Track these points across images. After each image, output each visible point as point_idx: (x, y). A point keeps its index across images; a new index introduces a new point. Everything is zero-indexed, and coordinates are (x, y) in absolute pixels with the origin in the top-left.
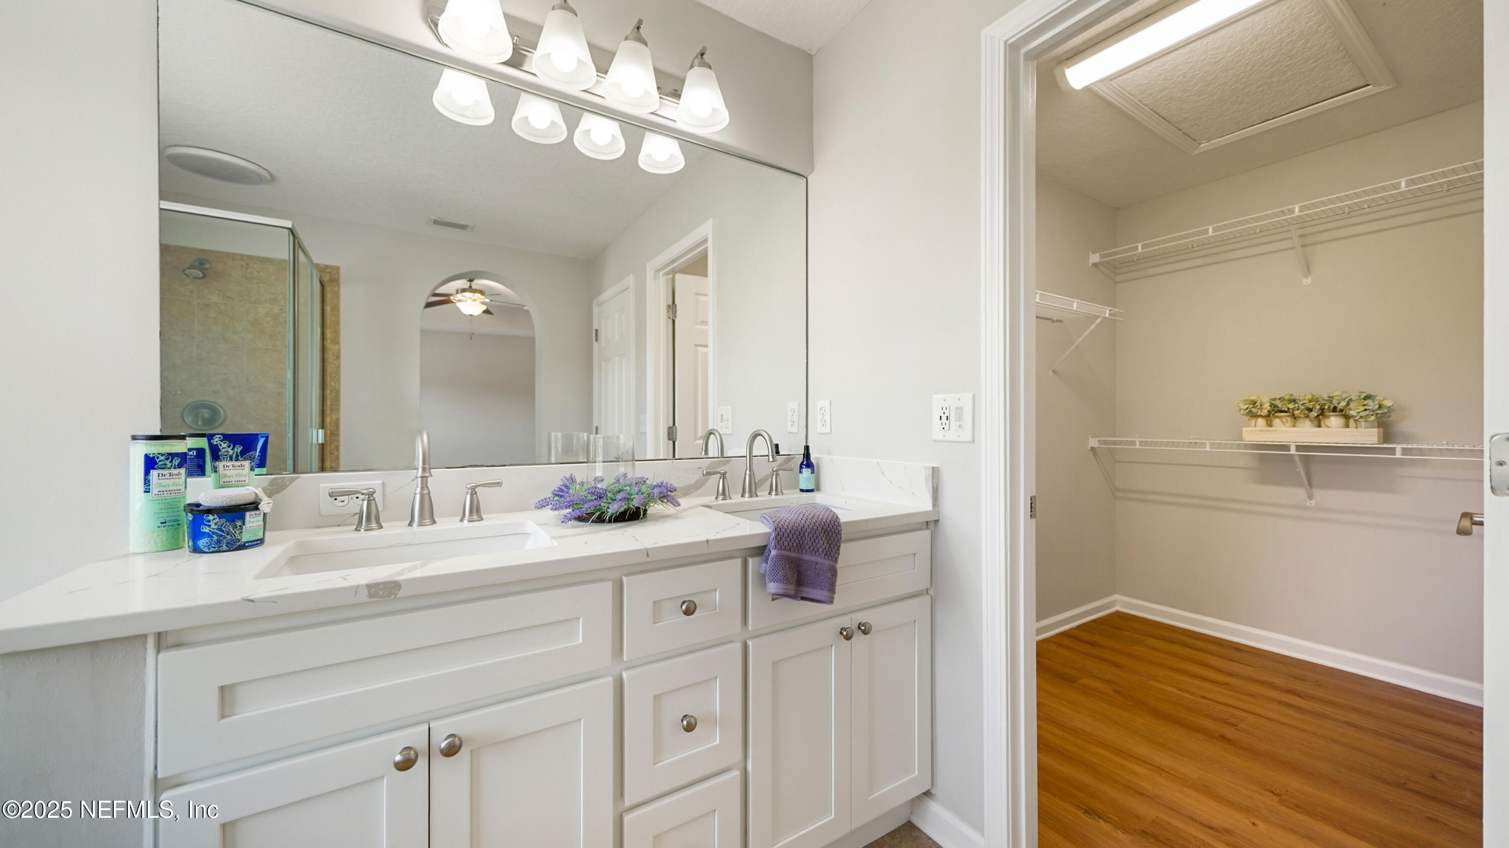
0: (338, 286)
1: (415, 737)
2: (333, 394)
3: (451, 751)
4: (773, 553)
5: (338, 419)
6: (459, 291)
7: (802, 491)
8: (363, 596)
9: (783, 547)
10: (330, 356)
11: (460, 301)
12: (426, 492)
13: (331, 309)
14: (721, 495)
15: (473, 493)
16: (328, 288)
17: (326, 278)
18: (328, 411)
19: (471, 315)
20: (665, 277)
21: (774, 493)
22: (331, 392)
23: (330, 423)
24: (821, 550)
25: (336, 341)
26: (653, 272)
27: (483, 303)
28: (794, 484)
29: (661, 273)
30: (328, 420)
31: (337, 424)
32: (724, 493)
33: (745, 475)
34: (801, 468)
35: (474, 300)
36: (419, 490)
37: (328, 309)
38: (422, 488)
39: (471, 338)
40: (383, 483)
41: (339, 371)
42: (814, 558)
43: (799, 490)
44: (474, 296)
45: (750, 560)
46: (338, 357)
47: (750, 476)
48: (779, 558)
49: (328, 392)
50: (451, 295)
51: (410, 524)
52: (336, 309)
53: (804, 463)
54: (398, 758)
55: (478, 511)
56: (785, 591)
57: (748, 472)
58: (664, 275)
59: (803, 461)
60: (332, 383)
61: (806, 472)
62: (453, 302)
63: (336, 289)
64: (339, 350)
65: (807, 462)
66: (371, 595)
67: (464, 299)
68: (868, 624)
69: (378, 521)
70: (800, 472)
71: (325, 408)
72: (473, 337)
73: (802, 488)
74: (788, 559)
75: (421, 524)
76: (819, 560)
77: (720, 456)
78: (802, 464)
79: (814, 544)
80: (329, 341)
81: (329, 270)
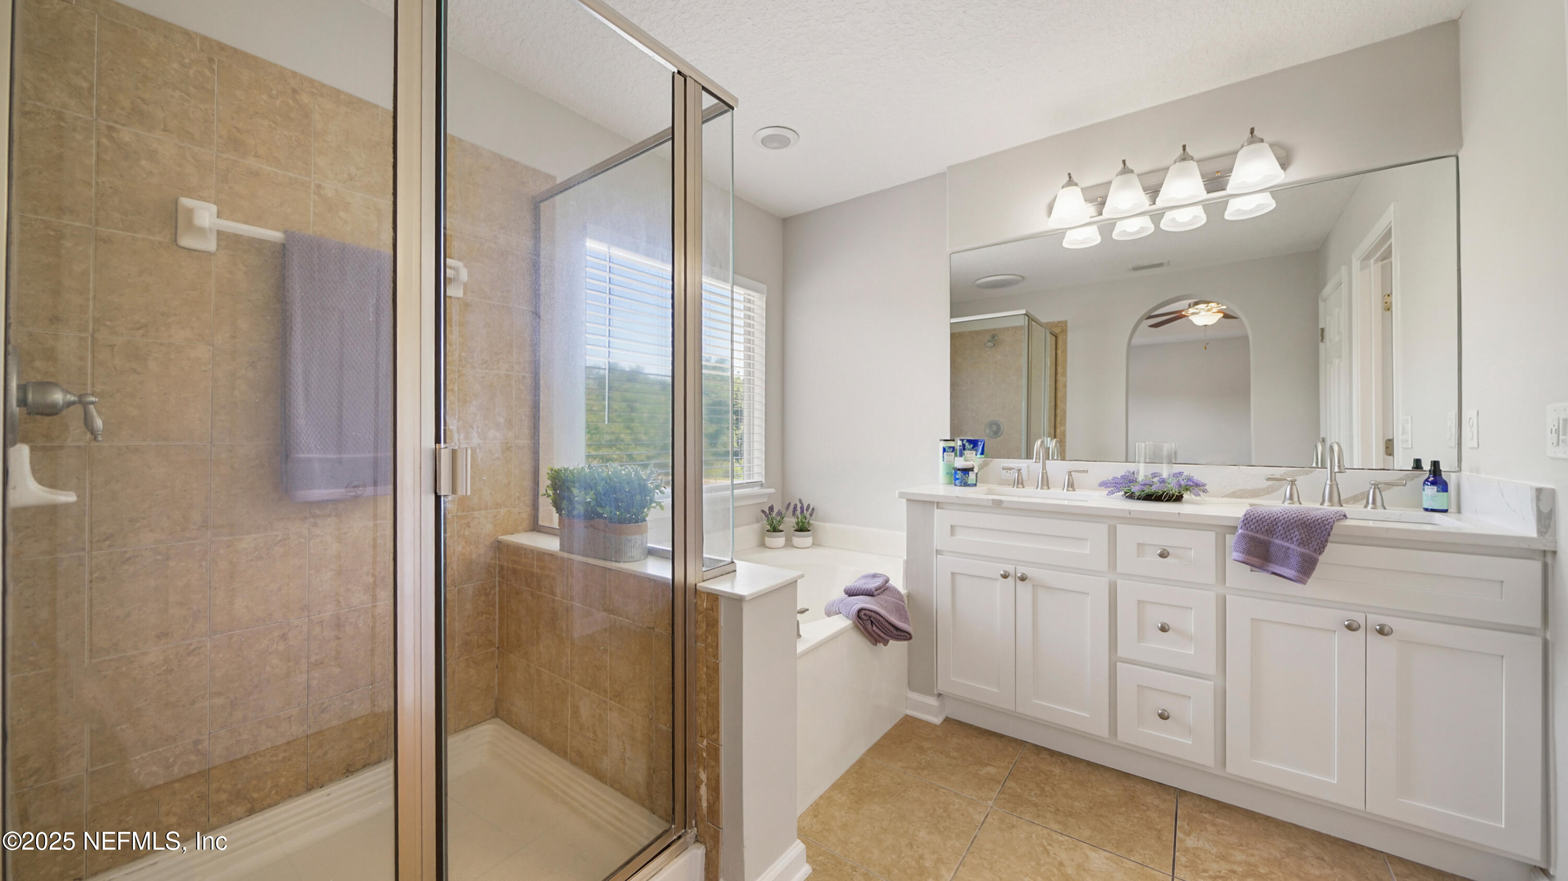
0: (1066, 334)
1: (1008, 567)
2: (1062, 412)
3: (1023, 579)
4: (1240, 531)
5: (1065, 431)
6: (1192, 305)
7: (1426, 510)
8: (990, 504)
9: (1249, 528)
10: (1060, 385)
11: (1193, 314)
12: (1045, 471)
13: (1062, 352)
14: (1288, 500)
15: (1070, 473)
16: (1060, 338)
17: (1057, 331)
18: (1058, 425)
19: (1205, 325)
20: (1380, 264)
21: (1370, 505)
22: (1061, 411)
23: (1060, 433)
25: (1064, 375)
26: (1359, 262)
27: (1219, 312)
28: (1408, 501)
29: (1372, 261)
30: (1058, 431)
31: (1064, 434)
32: (1291, 498)
33: (1326, 484)
34: (1424, 483)
35: (1208, 310)
36: (1041, 470)
37: (1059, 352)
38: (1043, 470)
39: (1206, 348)
41: (1066, 396)
42: (1286, 544)
43: (1422, 509)
44: (1207, 306)
45: (1227, 535)
46: (1065, 386)
47: (1331, 486)
48: (1243, 536)
49: (1058, 411)
50: (1183, 311)
51: (1037, 488)
52: (1065, 352)
53: (1430, 480)
55: (1072, 486)
57: (1328, 482)
58: (1376, 261)
59: (1429, 477)
60: (1062, 405)
61: (1433, 490)
62: (1187, 316)
63: (1065, 337)
64: (1066, 381)
65: (1435, 479)
66: (993, 504)
67: (1197, 311)
68: (1387, 627)
69: (1022, 484)
70: (1424, 490)
71: (1057, 423)
72: (1207, 346)
73: (1426, 507)
74: (1253, 539)
75: (1042, 488)
76: (1292, 546)
78: (1427, 480)
80: (1059, 375)
81: (1060, 325)
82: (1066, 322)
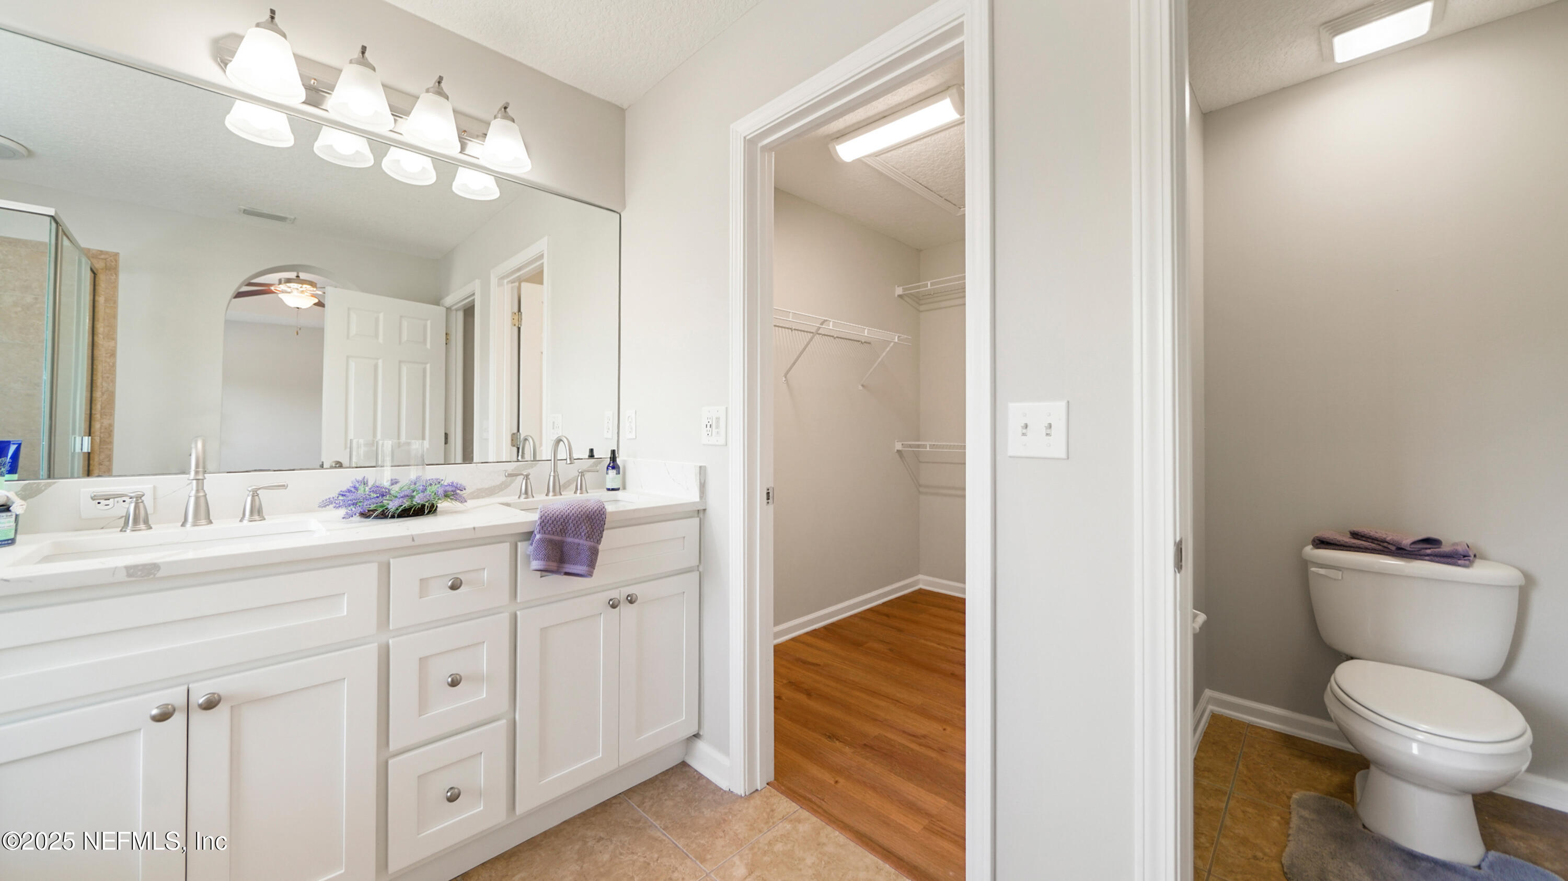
0: (117, 275)
1: (175, 696)
2: (105, 397)
3: (210, 705)
4: (538, 536)
5: (111, 426)
6: (283, 282)
7: (609, 490)
8: (122, 576)
9: (546, 531)
10: (101, 353)
11: (283, 292)
12: (201, 494)
13: (106, 300)
14: (524, 494)
15: (255, 494)
16: (102, 278)
17: (99, 265)
18: (97, 416)
19: (298, 308)
20: (510, 285)
21: (579, 491)
22: (103, 394)
23: (101, 428)
24: (583, 534)
25: (111, 336)
26: (497, 279)
27: (313, 296)
28: (601, 485)
29: (505, 281)
30: (97, 426)
31: (109, 431)
32: (526, 493)
33: (550, 476)
34: (608, 469)
35: (302, 292)
36: (193, 493)
37: (101, 300)
38: (197, 491)
39: (297, 334)
40: (155, 488)
41: (115, 371)
42: (577, 541)
43: (605, 490)
44: (301, 287)
45: (519, 544)
46: (113, 354)
47: (554, 477)
48: (542, 540)
49: (98, 394)
50: (271, 285)
51: (183, 525)
52: (113, 301)
53: (611, 465)
54: (155, 712)
55: (260, 512)
56: (546, 567)
57: (552, 474)
58: (508, 283)
59: (610, 463)
60: (104, 384)
61: (612, 473)
62: (274, 293)
63: (113, 277)
64: (115, 347)
65: (613, 464)
66: (129, 575)
67: (289, 290)
68: (634, 595)
69: (146, 522)
70: (607, 473)
71: (93, 412)
72: (299, 332)
73: (608, 487)
74: (551, 541)
75: (195, 524)
76: (581, 542)
77: (532, 459)
78: (609, 466)
79: (577, 529)
80: (101, 336)
81: (103, 257)
82: (117, 254)
